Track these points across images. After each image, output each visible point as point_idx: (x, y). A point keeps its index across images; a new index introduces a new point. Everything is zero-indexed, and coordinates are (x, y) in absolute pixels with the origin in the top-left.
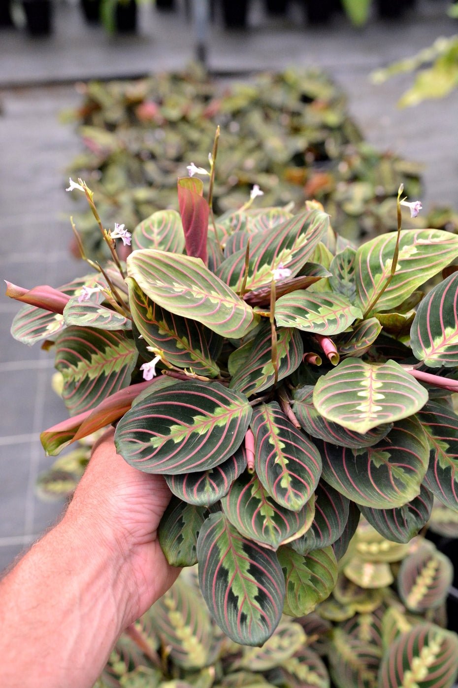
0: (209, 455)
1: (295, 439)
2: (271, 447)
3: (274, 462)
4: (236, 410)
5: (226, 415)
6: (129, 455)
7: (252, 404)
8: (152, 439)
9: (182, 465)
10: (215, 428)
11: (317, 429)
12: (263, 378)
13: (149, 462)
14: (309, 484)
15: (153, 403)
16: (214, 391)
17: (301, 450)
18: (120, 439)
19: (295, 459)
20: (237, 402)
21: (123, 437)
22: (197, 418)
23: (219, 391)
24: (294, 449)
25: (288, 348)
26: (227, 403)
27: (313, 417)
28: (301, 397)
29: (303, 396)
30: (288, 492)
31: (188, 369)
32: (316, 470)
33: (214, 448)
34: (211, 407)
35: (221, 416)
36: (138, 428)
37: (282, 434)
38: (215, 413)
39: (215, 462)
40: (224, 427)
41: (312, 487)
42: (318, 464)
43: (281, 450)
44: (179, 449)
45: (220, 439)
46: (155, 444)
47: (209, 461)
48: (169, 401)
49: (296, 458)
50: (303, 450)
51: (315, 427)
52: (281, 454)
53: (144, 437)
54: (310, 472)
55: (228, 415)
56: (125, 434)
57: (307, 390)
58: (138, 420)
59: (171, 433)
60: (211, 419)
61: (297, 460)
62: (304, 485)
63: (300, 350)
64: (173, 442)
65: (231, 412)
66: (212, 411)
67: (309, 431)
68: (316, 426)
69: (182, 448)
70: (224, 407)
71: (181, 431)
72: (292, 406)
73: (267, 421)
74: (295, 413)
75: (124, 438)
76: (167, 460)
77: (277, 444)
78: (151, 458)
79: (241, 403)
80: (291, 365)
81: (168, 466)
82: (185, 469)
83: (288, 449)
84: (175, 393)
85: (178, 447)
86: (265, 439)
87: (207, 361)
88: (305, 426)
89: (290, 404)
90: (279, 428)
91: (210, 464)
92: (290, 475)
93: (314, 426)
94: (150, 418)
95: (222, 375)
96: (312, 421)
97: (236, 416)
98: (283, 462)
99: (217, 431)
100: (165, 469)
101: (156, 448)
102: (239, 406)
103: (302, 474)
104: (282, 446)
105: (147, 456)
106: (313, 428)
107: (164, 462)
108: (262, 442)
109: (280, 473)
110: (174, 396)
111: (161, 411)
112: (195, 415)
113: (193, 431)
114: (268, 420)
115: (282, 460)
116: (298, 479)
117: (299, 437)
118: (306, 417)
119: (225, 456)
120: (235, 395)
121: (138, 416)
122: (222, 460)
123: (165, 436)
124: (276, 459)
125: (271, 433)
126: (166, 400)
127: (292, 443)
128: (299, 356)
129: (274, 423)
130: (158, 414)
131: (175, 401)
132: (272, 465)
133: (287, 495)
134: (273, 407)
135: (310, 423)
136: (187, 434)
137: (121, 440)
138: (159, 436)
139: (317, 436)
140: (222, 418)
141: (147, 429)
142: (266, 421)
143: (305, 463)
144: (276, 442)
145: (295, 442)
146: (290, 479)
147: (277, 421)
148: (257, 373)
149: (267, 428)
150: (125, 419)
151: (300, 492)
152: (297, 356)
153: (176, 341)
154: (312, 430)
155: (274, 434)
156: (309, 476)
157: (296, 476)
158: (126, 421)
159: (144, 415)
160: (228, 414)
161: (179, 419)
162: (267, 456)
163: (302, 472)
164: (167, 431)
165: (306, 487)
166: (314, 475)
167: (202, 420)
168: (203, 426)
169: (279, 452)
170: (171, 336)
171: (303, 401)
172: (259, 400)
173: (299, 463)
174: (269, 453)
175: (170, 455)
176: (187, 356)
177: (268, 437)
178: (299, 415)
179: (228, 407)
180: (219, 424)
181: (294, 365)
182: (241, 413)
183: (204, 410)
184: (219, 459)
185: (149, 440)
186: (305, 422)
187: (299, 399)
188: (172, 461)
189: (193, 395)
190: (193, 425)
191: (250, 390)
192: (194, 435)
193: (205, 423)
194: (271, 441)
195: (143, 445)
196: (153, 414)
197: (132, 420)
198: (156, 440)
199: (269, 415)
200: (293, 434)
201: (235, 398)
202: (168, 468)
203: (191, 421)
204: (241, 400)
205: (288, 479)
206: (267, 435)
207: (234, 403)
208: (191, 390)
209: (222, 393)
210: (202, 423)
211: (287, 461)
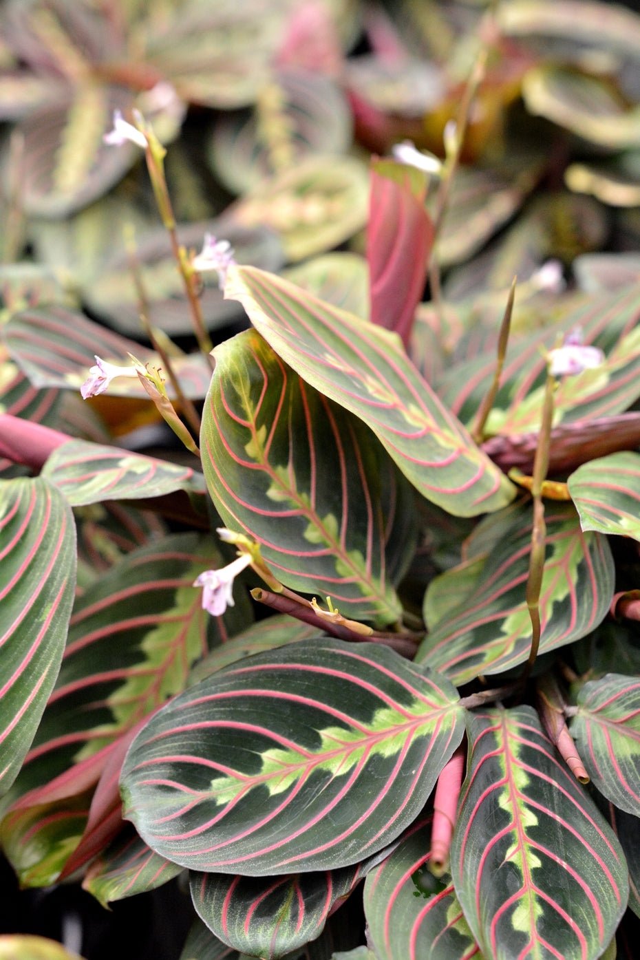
0: (352, 829)
1: (566, 809)
2: (501, 817)
3: (503, 858)
4: (426, 718)
5: (402, 728)
6: (151, 822)
7: (469, 704)
8: (216, 783)
9: (279, 853)
10: (371, 759)
11: (628, 789)
12: (504, 643)
13: (202, 842)
14: (587, 933)
15: (223, 690)
16: (374, 668)
17: (577, 842)
18: (134, 781)
19: (558, 860)
20: (430, 698)
21: (142, 774)
22: (328, 734)
23: (386, 666)
24: (560, 834)
25: (574, 578)
26: (404, 697)
27: (621, 756)
28: (594, 701)
29: (600, 699)
30: (528, 945)
31: (320, 601)
32: (610, 900)
33: (366, 810)
34: (365, 707)
35: (390, 732)
36: (182, 753)
37: (535, 790)
38: (374, 723)
39: (365, 847)
40: (393, 759)
41: (594, 943)
42: (619, 886)
43: (524, 830)
44: (278, 810)
45: (381, 787)
46: (221, 795)
47: (351, 845)
48: (264, 687)
49: (562, 858)
50: (583, 842)
51: (625, 784)
52: (525, 840)
53: (195, 776)
54: (594, 902)
55: (407, 730)
56: (148, 767)
57: (611, 684)
58: (184, 732)
59: (264, 768)
60: (365, 738)
61: (565, 865)
62: (575, 934)
63: (605, 586)
64: (267, 791)
65: (416, 721)
66: (367, 717)
67: (608, 792)
68: (628, 781)
69: (287, 808)
70: (398, 709)
71: (288, 766)
72: (568, 721)
73: (502, 751)
74: (575, 740)
75: (145, 777)
76: (246, 838)
77: (518, 813)
78: (207, 831)
79: (441, 700)
80: (579, 618)
81: (247, 852)
82: (286, 862)
83: (543, 832)
84: (275, 670)
85: (276, 806)
86: (489, 794)
87: (374, 583)
88: (598, 777)
89: (564, 714)
90: (530, 775)
91: (354, 850)
92: (541, 901)
93: (622, 779)
94: (212, 729)
95: (406, 624)
96: (617, 767)
97: (425, 733)
98: (525, 863)
99: (377, 766)
100: (237, 861)
101: (223, 806)
102: (434, 707)
103: (571, 904)
104: (531, 820)
105: (199, 824)
106: (619, 784)
107: (237, 842)
108: (481, 798)
109: (516, 889)
110: (273, 677)
111: (241, 712)
112: (324, 725)
113: (316, 767)
114: (505, 748)
115: (524, 855)
116: (559, 915)
117: (578, 806)
118: (602, 754)
119: (390, 830)
120: (427, 680)
121: (183, 723)
122: (383, 841)
123: (247, 776)
124: (510, 851)
125: (507, 781)
126: (256, 684)
127: (558, 818)
128: (600, 600)
129: (518, 759)
130: (233, 719)
131: (276, 689)
132: (497, 866)
133: (523, 951)
134: (522, 719)
135: (612, 770)
136: (302, 772)
137: (138, 783)
138: (232, 774)
139: (628, 806)
140: (391, 737)
141: (204, 756)
142: (498, 749)
143: (583, 877)
144: (515, 806)
145: (563, 816)
146: (539, 911)
147: (527, 755)
148: (491, 630)
149: (499, 768)
150: (151, 729)
151: (562, 952)
152: (596, 599)
153: (308, 521)
154: (614, 789)
155: (513, 786)
156: (591, 914)
157: (555, 905)
158: (153, 734)
159: (199, 720)
160: (406, 726)
161: (283, 735)
162: (488, 838)
163: (572, 900)
164: (253, 764)
165: (577, 943)
166: (603, 912)
167: (342, 739)
168: (344, 754)
169: (519, 834)
170: (297, 508)
171: (600, 711)
172: (487, 697)
173: (568, 873)
174: (495, 831)
175: (255, 823)
176: (328, 562)
177: (499, 791)
178: (587, 746)
179: (407, 710)
180: (382, 752)
181: (588, 619)
182: (439, 722)
183: (348, 712)
184: (375, 839)
185: (206, 785)
186: (598, 767)
187: (588, 706)
188: (258, 841)
189: (321, 675)
190: (319, 752)
191: (468, 666)
192: (319, 776)
193: (349, 747)
194: (504, 803)
195: (190, 797)
196: (220, 719)
197: (168, 732)
198: (224, 786)
199: (509, 738)
200: (563, 795)
201: (426, 687)
202: (244, 859)
203: (314, 741)
204: (440, 692)
205: (532, 912)
206: (496, 784)
207: (424, 700)
208: (316, 663)
209: (395, 672)
210: (341, 746)
211: (536, 862)
